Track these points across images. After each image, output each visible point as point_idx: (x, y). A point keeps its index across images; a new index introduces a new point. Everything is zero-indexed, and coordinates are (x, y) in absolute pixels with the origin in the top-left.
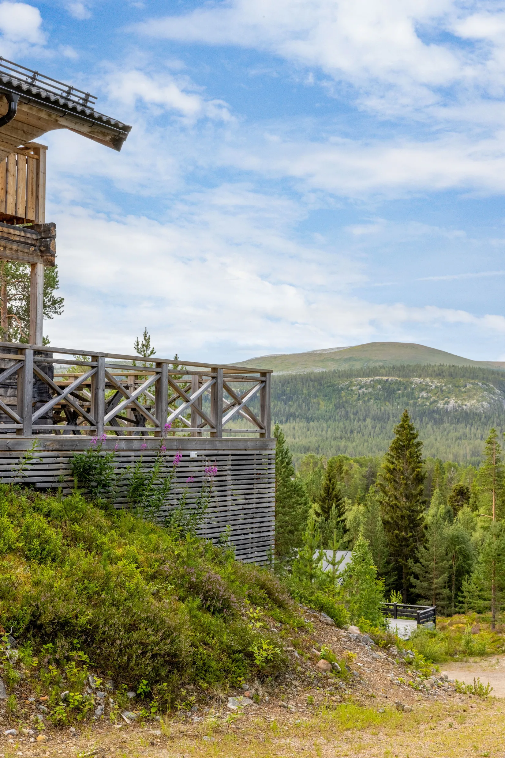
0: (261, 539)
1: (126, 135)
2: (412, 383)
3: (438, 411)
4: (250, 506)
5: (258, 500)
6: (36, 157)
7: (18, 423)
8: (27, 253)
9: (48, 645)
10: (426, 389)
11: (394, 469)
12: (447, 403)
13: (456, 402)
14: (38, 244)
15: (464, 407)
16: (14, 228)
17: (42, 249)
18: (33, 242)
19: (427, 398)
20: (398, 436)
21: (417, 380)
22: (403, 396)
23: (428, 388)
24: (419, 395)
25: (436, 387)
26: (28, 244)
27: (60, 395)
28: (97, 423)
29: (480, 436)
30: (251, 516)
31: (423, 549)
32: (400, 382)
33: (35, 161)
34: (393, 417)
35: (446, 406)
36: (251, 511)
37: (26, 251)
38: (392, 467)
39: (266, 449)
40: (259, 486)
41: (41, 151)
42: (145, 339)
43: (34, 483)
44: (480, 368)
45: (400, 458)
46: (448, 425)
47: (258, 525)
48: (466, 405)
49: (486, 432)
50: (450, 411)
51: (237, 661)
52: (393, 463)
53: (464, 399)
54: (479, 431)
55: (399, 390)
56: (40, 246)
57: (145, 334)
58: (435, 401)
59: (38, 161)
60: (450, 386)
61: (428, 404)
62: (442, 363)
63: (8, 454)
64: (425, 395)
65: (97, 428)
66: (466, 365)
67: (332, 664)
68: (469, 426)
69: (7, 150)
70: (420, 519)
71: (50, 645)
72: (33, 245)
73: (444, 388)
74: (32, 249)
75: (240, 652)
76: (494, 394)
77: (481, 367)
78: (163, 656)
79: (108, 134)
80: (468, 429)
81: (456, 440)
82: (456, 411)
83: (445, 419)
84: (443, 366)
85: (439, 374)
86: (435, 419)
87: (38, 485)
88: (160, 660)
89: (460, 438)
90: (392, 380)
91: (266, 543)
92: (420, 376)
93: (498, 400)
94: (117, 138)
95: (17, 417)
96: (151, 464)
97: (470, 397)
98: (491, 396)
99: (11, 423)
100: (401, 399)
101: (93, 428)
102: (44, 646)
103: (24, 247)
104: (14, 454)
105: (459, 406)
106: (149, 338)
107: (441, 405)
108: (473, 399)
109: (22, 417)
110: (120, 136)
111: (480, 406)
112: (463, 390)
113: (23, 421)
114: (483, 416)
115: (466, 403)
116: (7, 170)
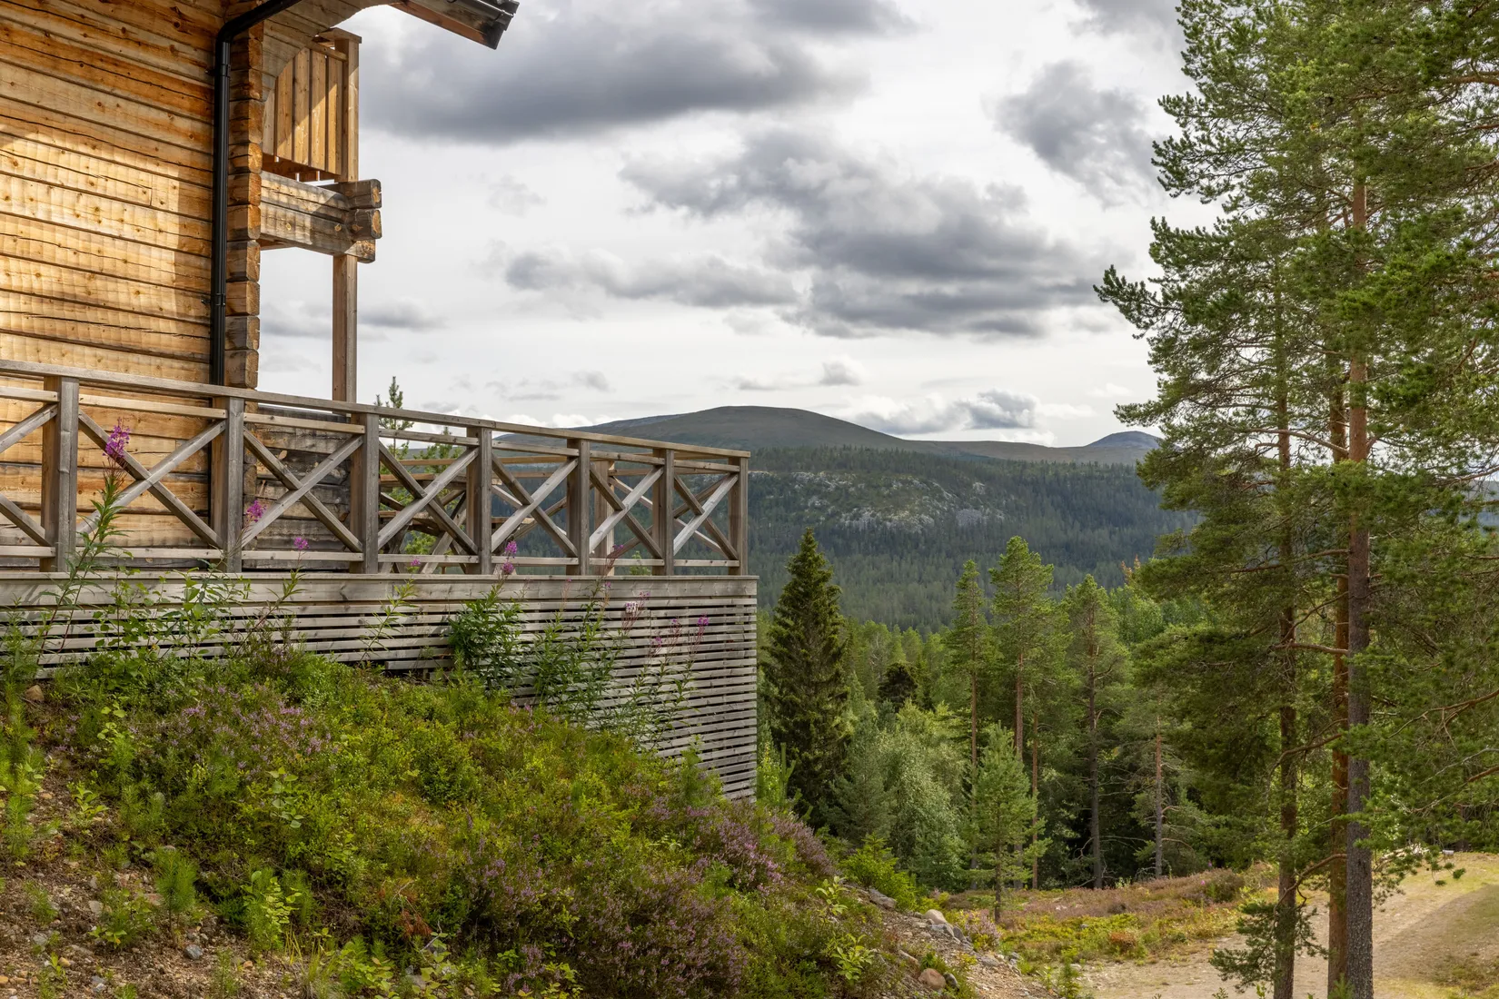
0: (735, 760)
1: (508, 19)
2: (794, 480)
3: (841, 532)
4: (719, 700)
5: (731, 689)
6: (342, 56)
7: (353, 550)
8: (330, 236)
9: (507, 953)
10: (819, 492)
11: (789, 637)
12: (857, 517)
13: (873, 515)
14: (347, 219)
15: (888, 523)
16: (308, 189)
17: (356, 228)
18: (340, 216)
19: (822, 509)
20: (795, 576)
21: (807, 475)
22: (777, 504)
23: (824, 489)
24: (806, 502)
25: (837, 488)
26: (331, 218)
27: (420, 498)
28: (480, 549)
29: (916, 576)
30: (721, 717)
31: (845, 781)
32: (772, 478)
33: (340, 63)
34: (761, 542)
35: (854, 522)
36: (720, 708)
37: (328, 231)
38: (785, 631)
39: (741, 597)
40: (732, 663)
41: (351, 45)
42: (392, 399)
43: (382, 662)
44: (915, 453)
45: (798, 616)
46: (860, 556)
47: (730, 734)
48: (890, 520)
49: (928, 568)
50: (864, 531)
51: (807, 975)
52: (786, 626)
53: (888, 510)
54: (915, 567)
55: (770, 493)
56: (351, 223)
57: (393, 390)
58: (834, 514)
59: (345, 64)
60: (862, 485)
61: (822, 518)
62: (848, 445)
63: (341, 609)
64: (817, 504)
65: (480, 559)
66: (892, 447)
67: (946, 976)
68: (897, 558)
69: (294, 42)
70: (837, 726)
71: (510, 953)
72: (340, 221)
73: (852, 489)
74: (338, 228)
75: (809, 959)
76: (941, 499)
77: (918, 451)
78: (699, 970)
79: (477, 17)
80: (895, 563)
81: (875, 584)
82: (873, 531)
83: (854, 545)
84: (850, 449)
85: (843, 465)
86: (835, 546)
87: (391, 665)
88: (696, 976)
89: (881, 581)
90: (757, 475)
91: (743, 767)
92: (808, 469)
93: (949, 511)
94: (491, 24)
95: (354, 541)
96: (574, 624)
97: (899, 507)
98: (935, 503)
99: (343, 550)
100: (774, 510)
101: (474, 559)
102: (500, 955)
103: (325, 224)
104: (353, 609)
105: (878, 523)
106: (400, 398)
107: (845, 520)
108: (903, 509)
109: (362, 540)
110: (499, 21)
111: (917, 522)
112: (886, 492)
113: (364, 547)
114: (923, 539)
115: (891, 516)
116: (294, 80)
